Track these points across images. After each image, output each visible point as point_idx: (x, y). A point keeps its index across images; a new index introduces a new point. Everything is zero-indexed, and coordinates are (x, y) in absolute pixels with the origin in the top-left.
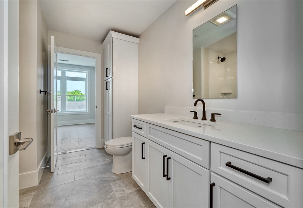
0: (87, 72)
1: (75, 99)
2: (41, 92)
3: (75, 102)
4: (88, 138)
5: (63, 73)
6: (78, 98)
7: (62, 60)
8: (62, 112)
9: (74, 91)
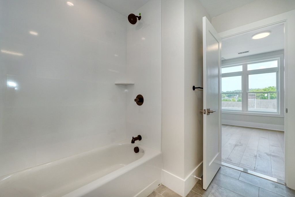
0: (279, 58)
1: (269, 97)
2: (194, 88)
3: (269, 100)
4: (274, 156)
5: (245, 68)
6: (273, 95)
7: (241, 53)
8: (243, 111)
9: (267, 87)
